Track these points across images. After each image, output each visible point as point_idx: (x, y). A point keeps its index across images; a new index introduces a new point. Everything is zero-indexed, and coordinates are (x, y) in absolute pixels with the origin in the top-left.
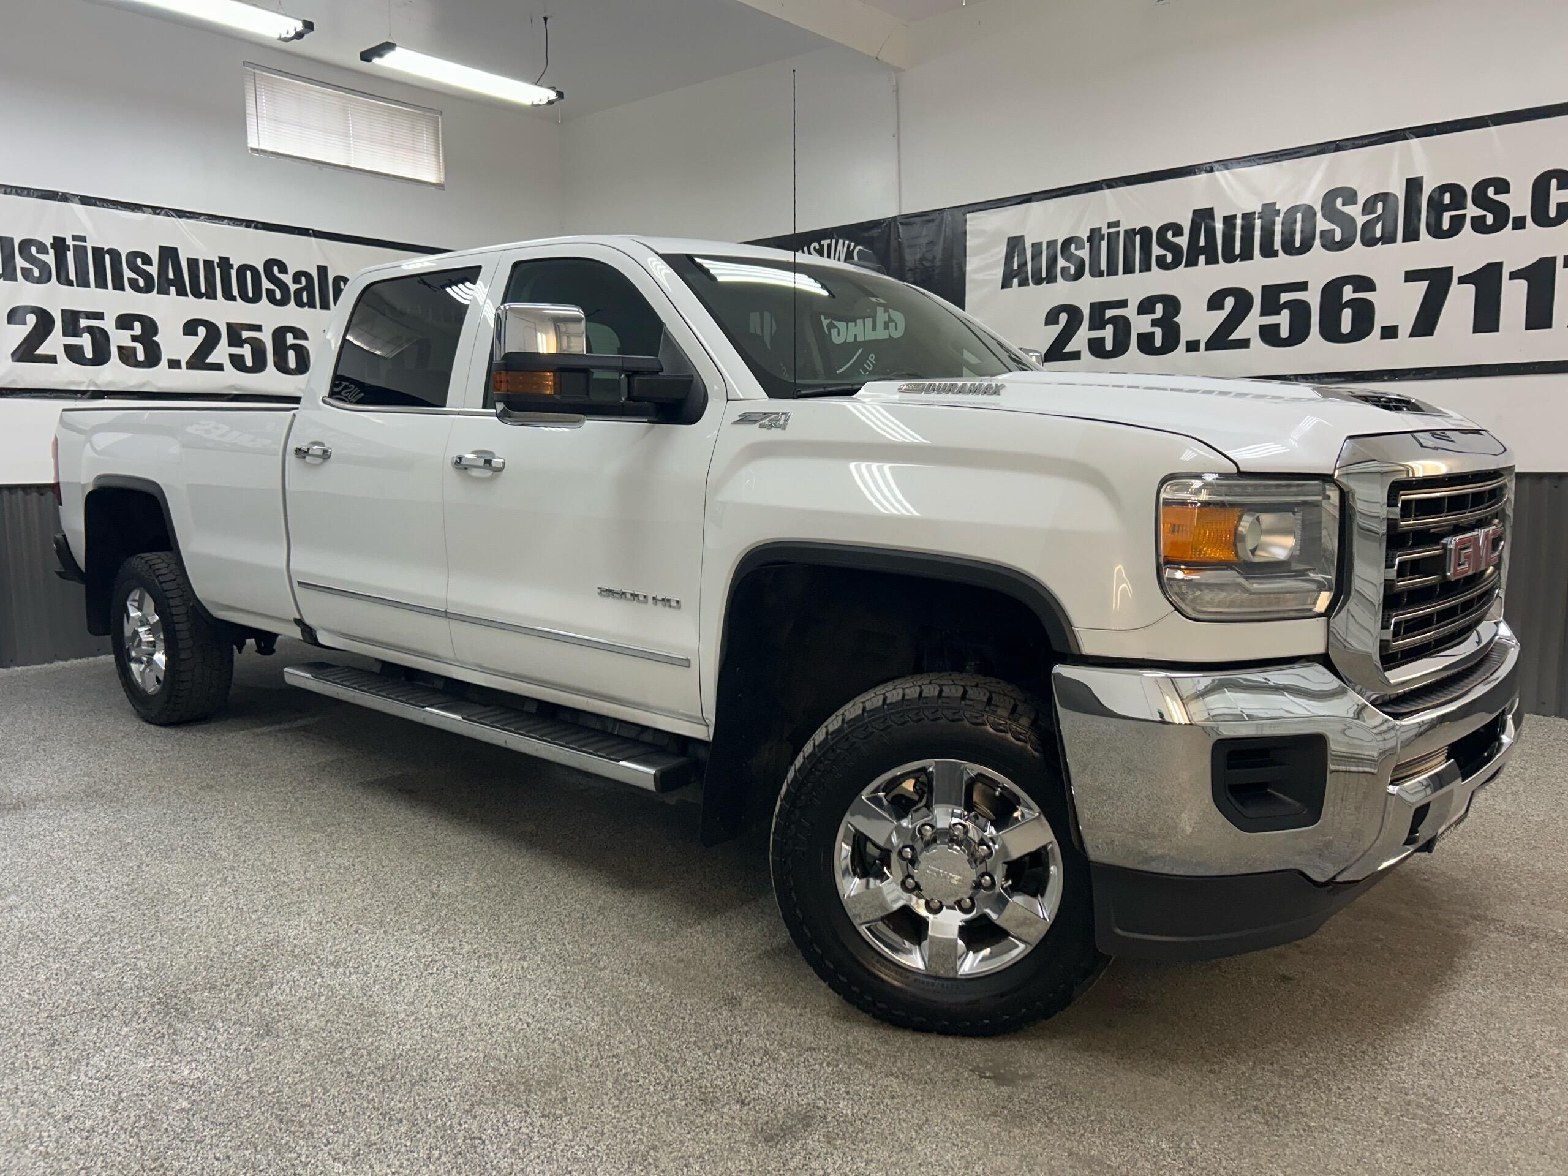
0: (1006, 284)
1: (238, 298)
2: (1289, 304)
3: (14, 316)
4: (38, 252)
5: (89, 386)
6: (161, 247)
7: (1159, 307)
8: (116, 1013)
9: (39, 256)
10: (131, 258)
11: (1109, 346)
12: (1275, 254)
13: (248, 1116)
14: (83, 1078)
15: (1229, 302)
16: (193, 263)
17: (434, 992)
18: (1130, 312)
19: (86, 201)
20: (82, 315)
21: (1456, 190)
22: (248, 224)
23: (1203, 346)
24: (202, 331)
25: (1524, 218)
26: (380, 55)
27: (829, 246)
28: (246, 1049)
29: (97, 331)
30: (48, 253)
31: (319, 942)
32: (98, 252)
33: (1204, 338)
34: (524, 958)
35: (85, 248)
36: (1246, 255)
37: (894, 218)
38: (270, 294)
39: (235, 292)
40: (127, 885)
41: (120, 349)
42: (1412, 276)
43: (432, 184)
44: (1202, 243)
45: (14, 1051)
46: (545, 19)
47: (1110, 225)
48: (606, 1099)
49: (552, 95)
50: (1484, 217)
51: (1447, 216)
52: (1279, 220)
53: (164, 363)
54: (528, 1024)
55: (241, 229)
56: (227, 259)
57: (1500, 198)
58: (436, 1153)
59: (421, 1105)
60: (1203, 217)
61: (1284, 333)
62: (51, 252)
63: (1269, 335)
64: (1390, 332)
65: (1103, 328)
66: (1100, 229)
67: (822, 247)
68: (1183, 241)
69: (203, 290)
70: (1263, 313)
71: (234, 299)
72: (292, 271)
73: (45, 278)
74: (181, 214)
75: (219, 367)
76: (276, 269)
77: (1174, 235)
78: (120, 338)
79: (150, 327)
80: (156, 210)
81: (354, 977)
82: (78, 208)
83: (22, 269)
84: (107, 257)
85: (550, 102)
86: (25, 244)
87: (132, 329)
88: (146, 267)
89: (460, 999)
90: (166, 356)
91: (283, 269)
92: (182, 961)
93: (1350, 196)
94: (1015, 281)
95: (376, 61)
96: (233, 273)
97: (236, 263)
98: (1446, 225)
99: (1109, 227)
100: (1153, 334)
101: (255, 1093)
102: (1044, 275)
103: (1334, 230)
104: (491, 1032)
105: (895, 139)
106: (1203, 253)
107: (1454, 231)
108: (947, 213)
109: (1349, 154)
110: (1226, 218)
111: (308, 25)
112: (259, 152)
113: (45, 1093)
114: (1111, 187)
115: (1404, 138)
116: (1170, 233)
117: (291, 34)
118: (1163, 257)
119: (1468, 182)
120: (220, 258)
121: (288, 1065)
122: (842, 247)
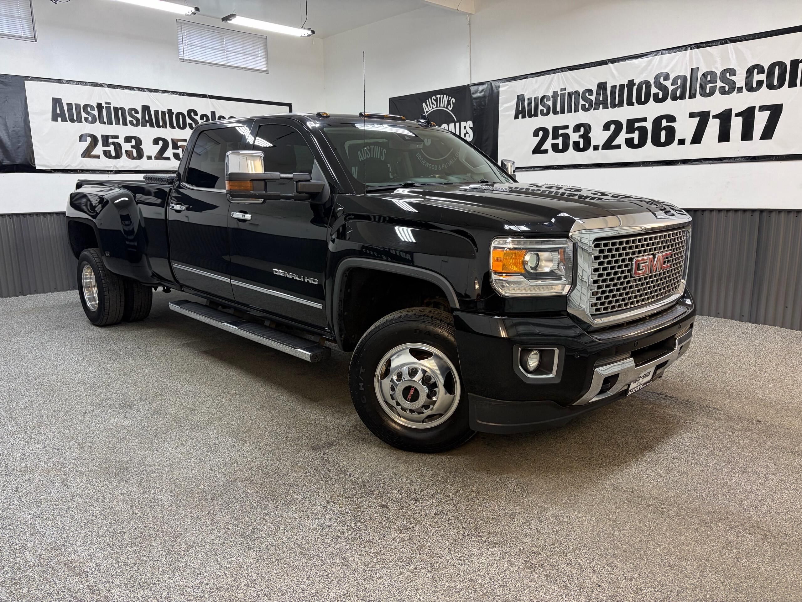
0: (516, 117)
1: (176, 127)
2: (638, 128)
3: (82, 138)
5: (114, 168)
6: (142, 106)
7: (582, 129)
8: (107, 406)
9: (91, 111)
10: (129, 111)
11: (560, 147)
12: (632, 104)
13: (145, 435)
14: (93, 423)
15: (613, 127)
16: (156, 112)
17: (217, 404)
18: (570, 131)
19: (110, 86)
20: (110, 137)
21: (712, 73)
22: (180, 94)
23: (600, 148)
24: (161, 143)
25: (742, 87)
26: (230, 20)
27: (440, 98)
28: (149, 418)
29: (116, 144)
31: (181, 388)
32: (116, 109)
33: (601, 144)
34: (252, 396)
35: (110, 107)
36: (621, 104)
37: (469, 85)
38: (190, 125)
39: (175, 125)
40: (118, 368)
41: (126, 151)
42: (692, 115)
43: (263, 71)
44: (601, 99)
45: (72, 415)
47: (562, 90)
48: (264, 436)
49: (309, 32)
50: (725, 87)
51: (708, 86)
52: (635, 88)
53: (145, 157)
54: (246, 415)
55: (177, 96)
57: (732, 78)
58: (203, 448)
59: (201, 435)
60: (602, 86)
61: (636, 142)
62: (96, 109)
63: (630, 143)
64: (682, 142)
65: (558, 139)
66: (557, 91)
68: (593, 98)
69: (161, 124)
70: (627, 133)
71: (174, 128)
72: (199, 114)
73: (94, 121)
74: (151, 90)
75: (168, 159)
76: (192, 114)
77: (589, 95)
78: (126, 147)
79: (139, 142)
80: (140, 89)
81: (190, 399)
82: (106, 89)
83: (84, 117)
84: (120, 111)
85: (309, 35)
86: (86, 106)
87: (131, 142)
88: (136, 115)
89: (225, 407)
90: (146, 154)
91: (196, 113)
92: (133, 392)
93: (667, 77)
94: (520, 116)
95: (229, 22)
96: (174, 116)
97: (175, 111)
98: (708, 91)
100: (579, 142)
101: (149, 429)
102: (533, 113)
103: (659, 93)
104: (232, 417)
105: (469, 47)
106: (602, 104)
107: (711, 93)
108: (491, 83)
109: (666, 57)
110: (612, 87)
111: (197, 9)
112: (184, 60)
113: (81, 427)
114: (563, 72)
115: (691, 49)
116: (587, 94)
117: (191, 13)
118: (585, 105)
119: (719, 71)
120: (168, 110)
121: (162, 422)
122: (445, 99)
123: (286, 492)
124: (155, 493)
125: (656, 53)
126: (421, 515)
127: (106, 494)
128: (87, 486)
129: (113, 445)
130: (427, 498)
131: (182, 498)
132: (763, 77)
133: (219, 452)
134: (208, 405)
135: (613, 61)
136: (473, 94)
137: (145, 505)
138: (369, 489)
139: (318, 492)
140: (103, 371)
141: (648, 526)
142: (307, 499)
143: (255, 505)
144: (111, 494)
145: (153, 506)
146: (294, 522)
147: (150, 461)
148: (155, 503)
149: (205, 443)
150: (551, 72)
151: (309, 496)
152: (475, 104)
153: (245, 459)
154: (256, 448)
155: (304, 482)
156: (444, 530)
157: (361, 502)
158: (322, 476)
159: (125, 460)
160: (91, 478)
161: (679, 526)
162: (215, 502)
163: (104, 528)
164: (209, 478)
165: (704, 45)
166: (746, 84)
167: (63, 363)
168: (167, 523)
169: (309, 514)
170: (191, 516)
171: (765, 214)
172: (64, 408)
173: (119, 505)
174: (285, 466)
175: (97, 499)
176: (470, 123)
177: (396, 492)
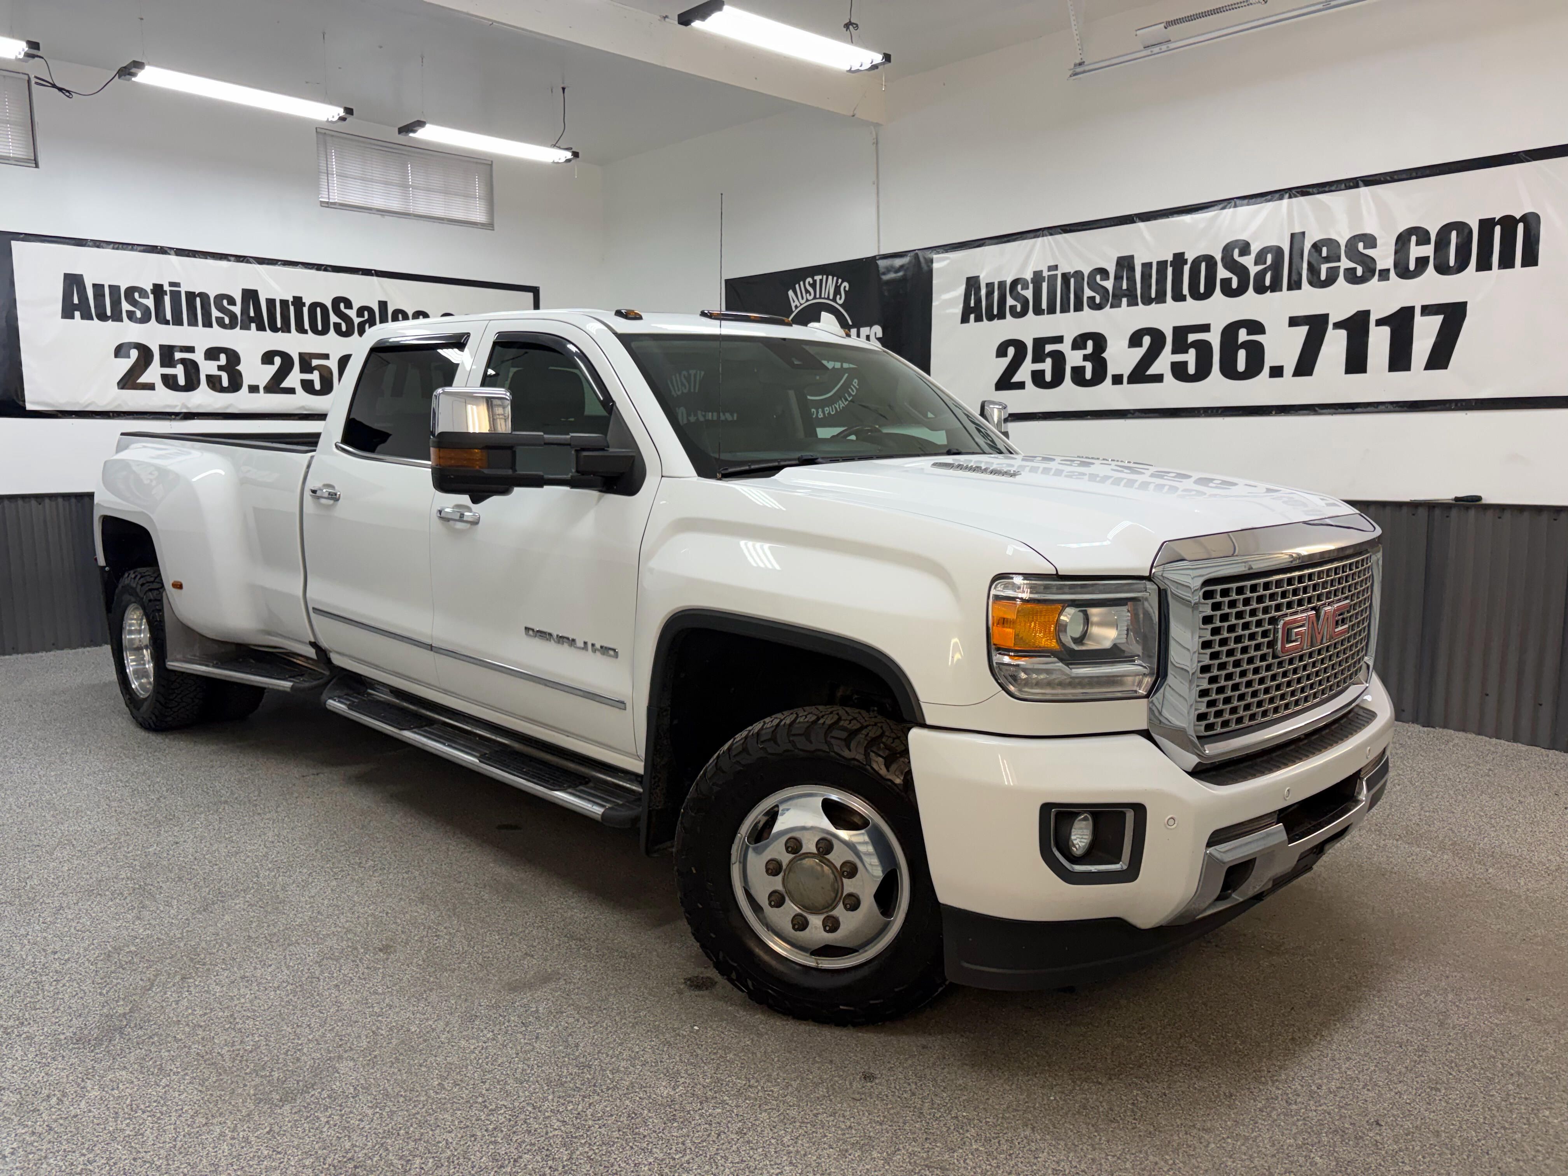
0: (965, 319)
1: (309, 331)
2: (1195, 344)
3: (120, 351)
4: (140, 297)
5: (181, 408)
6: (244, 290)
7: (1090, 344)
8: (107, 893)
9: (141, 300)
10: (218, 300)
11: (1048, 377)
12: (1183, 298)
13: (170, 958)
15: (1147, 340)
16: (271, 302)
17: (332, 890)
18: (1065, 347)
19: (181, 252)
20: (176, 349)
21: (1331, 243)
22: (319, 267)
23: (1125, 380)
24: (278, 360)
25: (1388, 270)
26: (414, 131)
27: (821, 281)
28: (187, 919)
29: (188, 363)
30: (148, 298)
31: (266, 855)
32: (191, 296)
33: (1126, 373)
34: (407, 873)
35: (180, 292)
36: (1161, 298)
37: (875, 257)
38: (337, 327)
39: (307, 326)
40: (146, 811)
41: (208, 377)
42: (1294, 322)
43: (482, 224)
44: (1125, 287)
45: (32, 912)
46: (564, 89)
47: (1050, 268)
48: (415, 960)
49: (569, 155)
50: (1355, 268)
51: (1324, 268)
52: (1187, 268)
53: (245, 388)
54: (387, 913)
55: (313, 272)
56: (300, 298)
57: (1369, 252)
58: (285, 985)
59: (288, 957)
60: (1125, 263)
61: (1191, 370)
62: (151, 296)
63: (1179, 371)
64: (1277, 372)
65: (1044, 361)
66: (1042, 271)
67: (815, 281)
68: (1109, 284)
69: (279, 325)
70: (1174, 352)
71: (306, 332)
72: (356, 306)
73: (145, 319)
74: (261, 261)
75: (291, 391)
76: (342, 306)
77: (1102, 280)
78: (208, 368)
79: (233, 358)
80: (240, 259)
81: (280, 878)
82: (173, 258)
84: (198, 300)
85: (568, 161)
86: (130, 291)
87: (218, 359)
88: (231, 308)
89: (348, 896)
90: (247, 381)
91: (349, 304)
93: (1245, 249)
94: (972, 316)
95: (411, 135)
96: (306, 310)
97: (308, 301)
98: (1323, 277)
99: (1049, 271)
100: (1084, 368)
101: (182, 945)
102: (995, 312)
103: (1231, 279)
104: (359, 917)
105: (875, 186)
106: (1125, 296)
107: (1331, 280)
108: (917, 254)
109: (1245, 210)
110: (1144, 265)
111: (349, 111)
112: (328, 205)
113: (45, 938)
114: (1051, 234)
115: (1290, 197)
116: (1098, 277)
117: (336, 118)
118: (1093, 298)
119: (1342, 237)
120: (294, 297)
121: (211, 929)
122: (831, 282)
123: (439, 1084)
124: (167, 1086)
125: (1225, 203)
126: (709, 1136)
127: (68, 1085)
128: (33, 1067)
129: (102, 979)
130: (726, 1098)
131: (220, 1096)
132: (1428, 250)
133: (318, 994)
134: (313, 891)
135: (1146, 217)
136: (884, 274)
137: (144, 1112)
138: (611, 1077)
139: (506, 1083)
140: (114, 819)
141: (1171, 1162)
142: (480, 1100)
143: (370, 1112)
144: (79, 1085)
145: (159, 1115)
146: (443, 1152)
147: (171, 1015)
148: (165, 1108)
149: (293, 974)
150: (1028, 235)
151: (484, 1092)
152: (886, 294)
153: (367, 1011)
154: (394, 985)
155: (480, 1061)
156: (752, 1169)
157: (590, 1104)
158: (519, 1048)
159: (121, 1011)
160: (46, 1051)
161: (1233, 1162)
162: (287, 1107)
163: (51, 1161)
164: (286, 1054)
165: (1315, 190)
166: (1396, 266)
167: (37, 801)
168: (181, 1153)
169: (479, 1134)
170: (233, 1138)
171: (1437, 512)
172: (20, 896)
173: (90, 1111)
174: (447, 1024)
175: (48, 1096)
176: (877, 330)
177: (664, 1084)
